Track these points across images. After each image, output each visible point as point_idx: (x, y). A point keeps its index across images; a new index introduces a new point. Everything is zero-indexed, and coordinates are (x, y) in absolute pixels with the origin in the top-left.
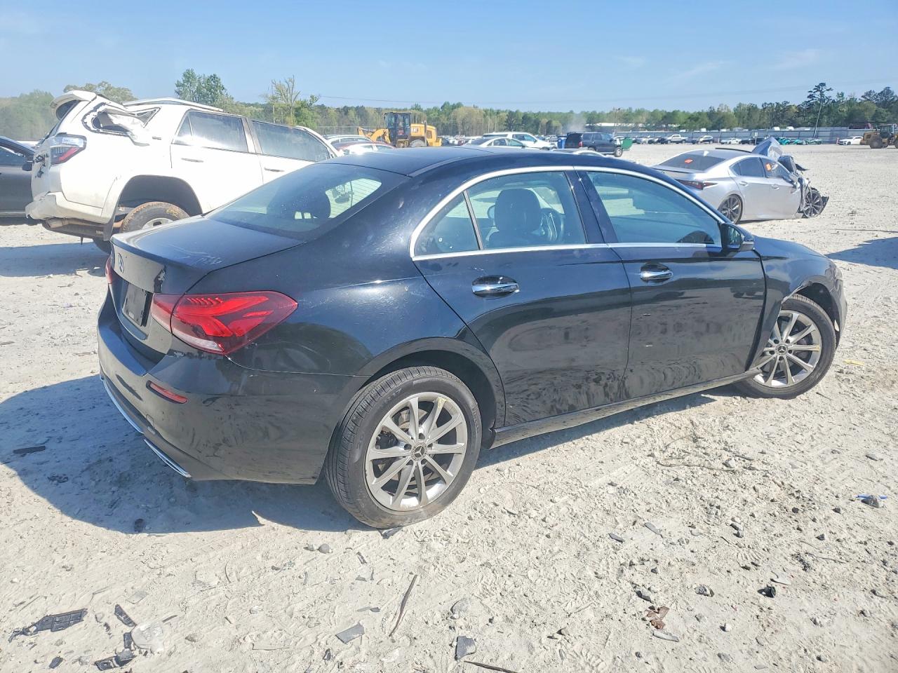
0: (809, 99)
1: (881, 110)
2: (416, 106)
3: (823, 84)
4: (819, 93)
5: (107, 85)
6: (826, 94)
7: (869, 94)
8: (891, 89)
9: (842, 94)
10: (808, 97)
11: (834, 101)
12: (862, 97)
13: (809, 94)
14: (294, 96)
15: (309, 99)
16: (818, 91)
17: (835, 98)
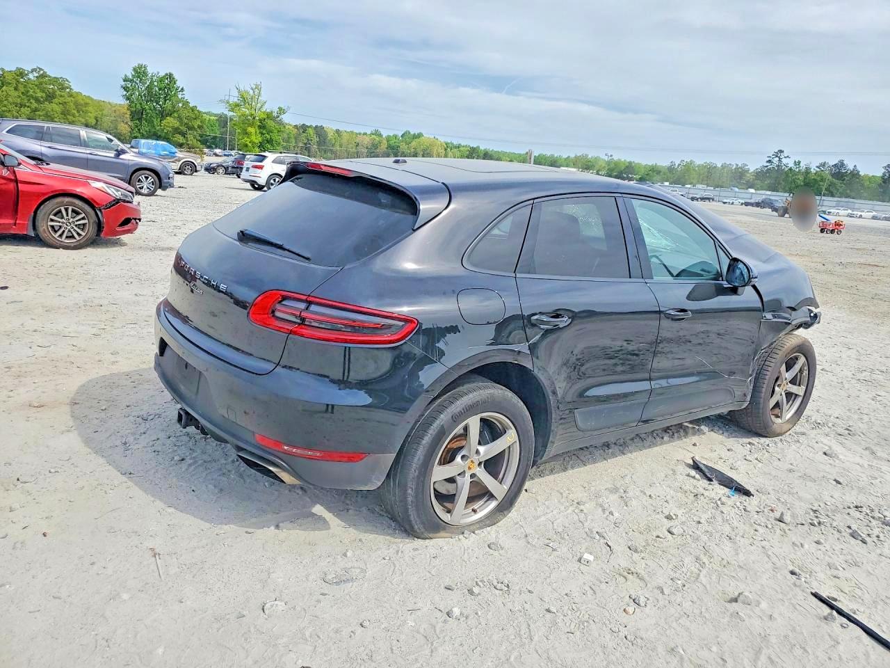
0: (768, 164)
1: (835, 180)
2: (377, 131)
3: (781, 151)
4: (777, 159)
5: (42, 72)
6: (784, 161)
7: (823, 165)
8: (845, 162)
9: (799, 162)
10: (767, 162)
11: (791, 169)
12: (817, 167)
13: (768, 159)
14: (259, 105)
15: (276, 110)
16: (777, 156)
17: (791, 165)
